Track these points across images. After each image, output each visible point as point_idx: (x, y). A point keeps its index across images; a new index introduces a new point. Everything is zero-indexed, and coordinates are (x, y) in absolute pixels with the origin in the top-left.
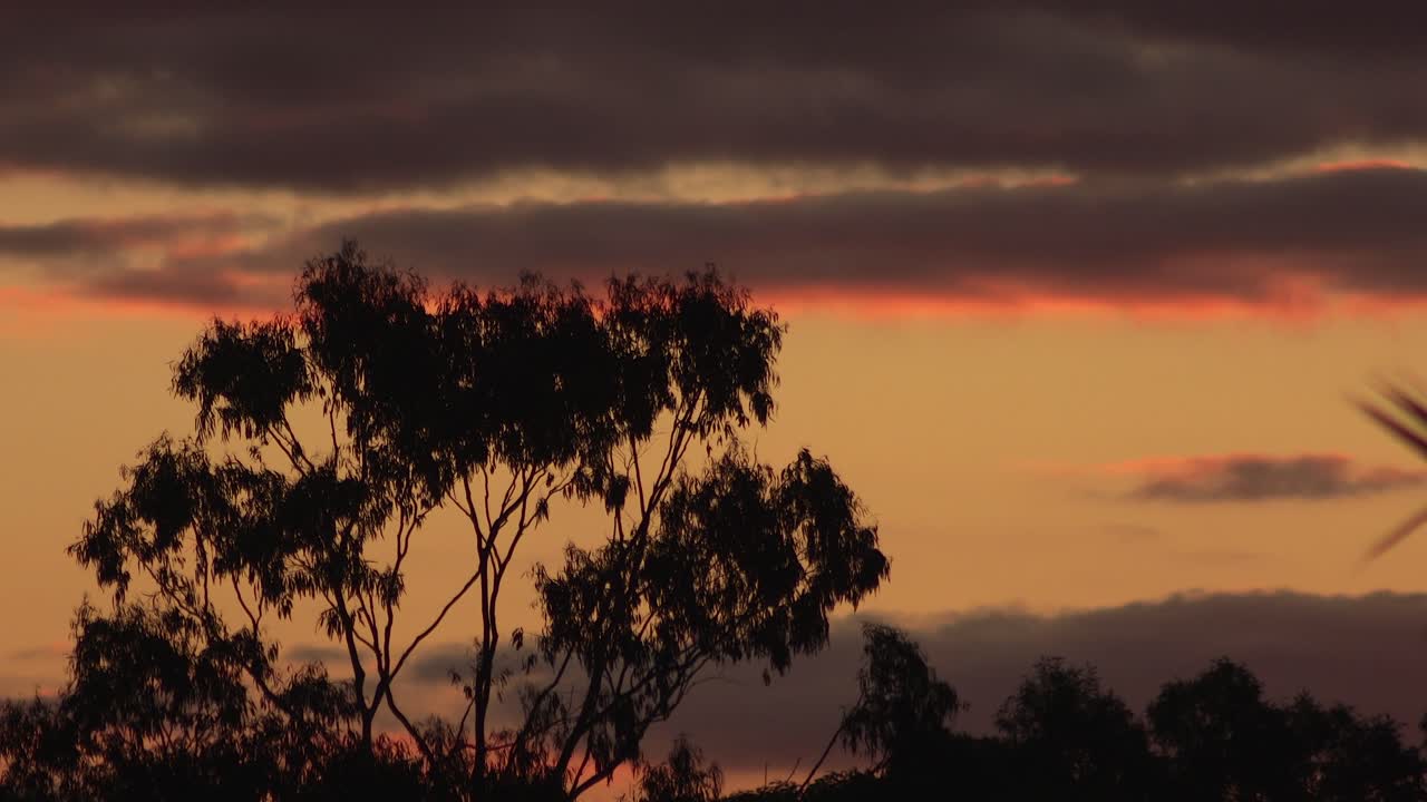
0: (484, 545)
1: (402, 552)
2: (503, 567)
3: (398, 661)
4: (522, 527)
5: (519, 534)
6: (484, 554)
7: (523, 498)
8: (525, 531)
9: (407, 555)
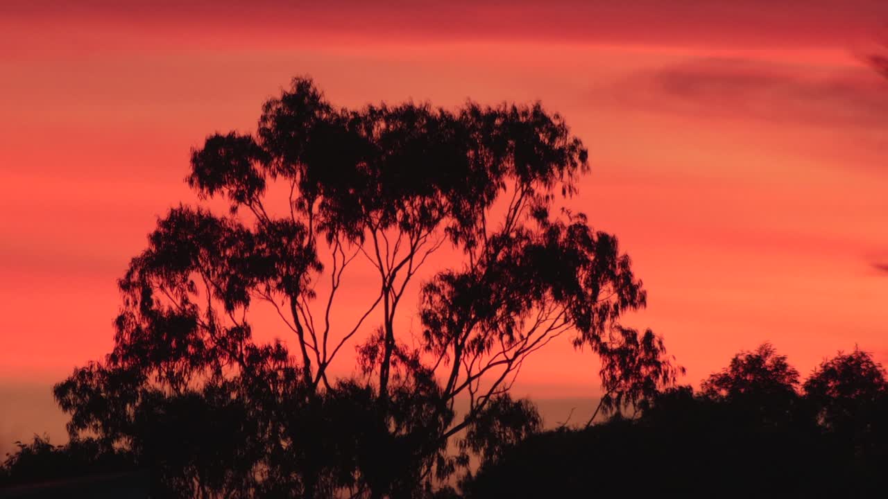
0: (387, 285)
1: (335, 285)
2: (397, 298)
3: (332, 353)
4: (410, 275)
5: (408, 279)
6: (386, 290)
7: (410, 257)
8: (411, 277)
9: (338, 288)
